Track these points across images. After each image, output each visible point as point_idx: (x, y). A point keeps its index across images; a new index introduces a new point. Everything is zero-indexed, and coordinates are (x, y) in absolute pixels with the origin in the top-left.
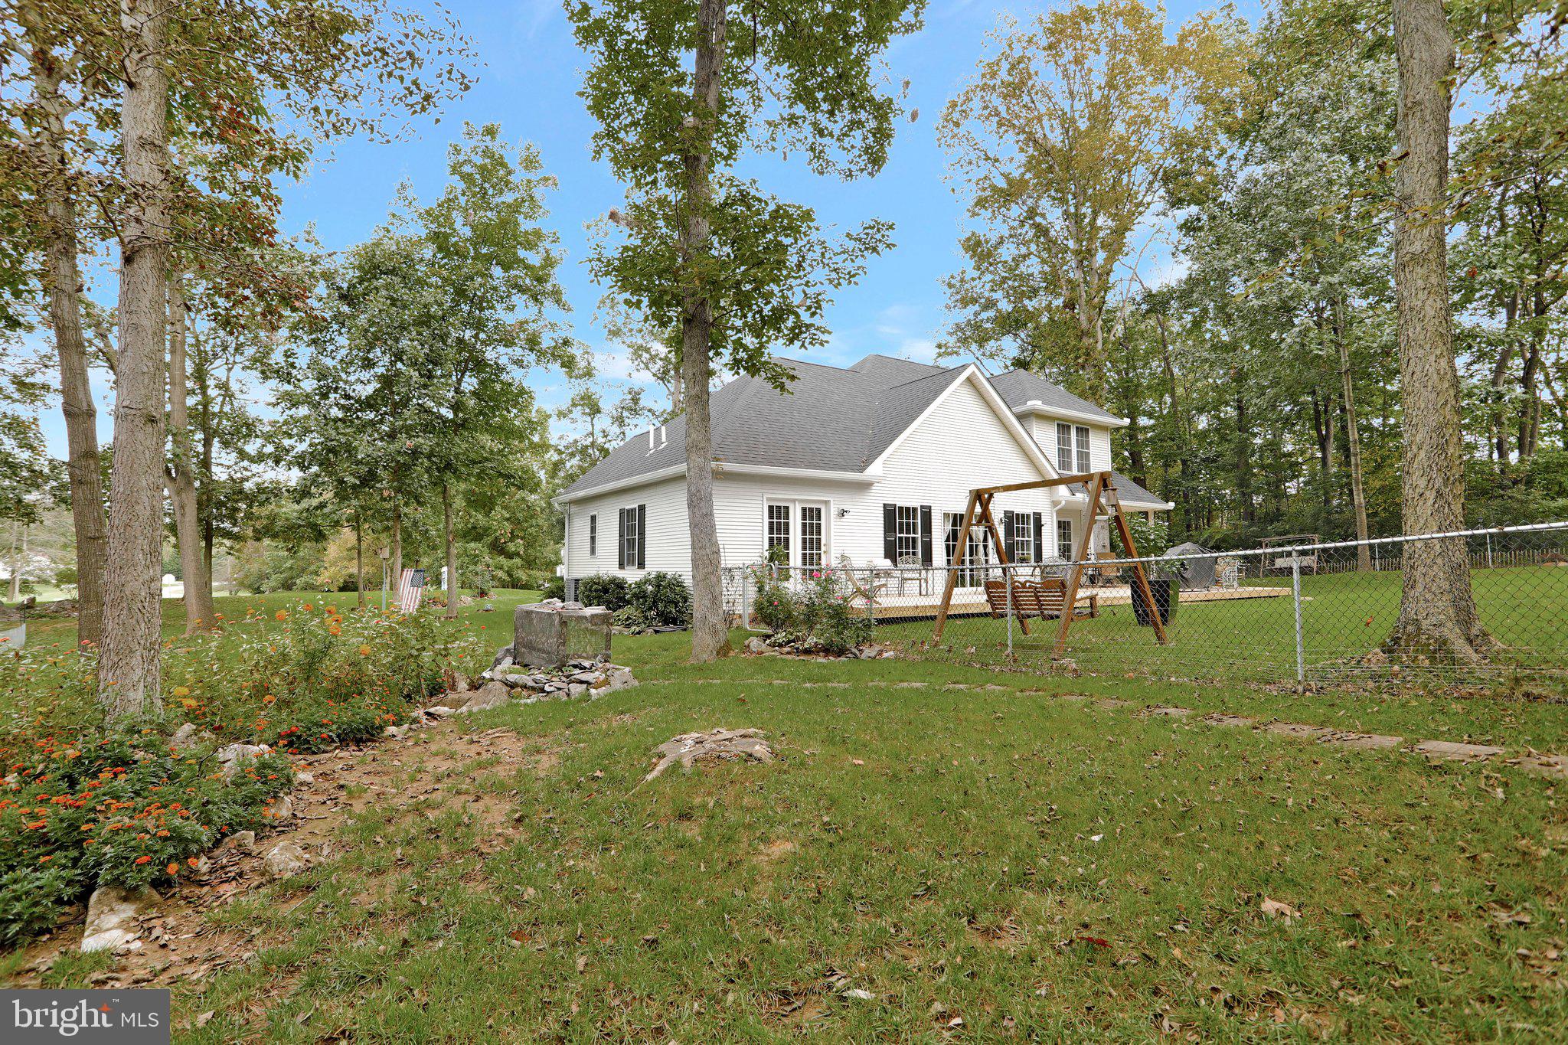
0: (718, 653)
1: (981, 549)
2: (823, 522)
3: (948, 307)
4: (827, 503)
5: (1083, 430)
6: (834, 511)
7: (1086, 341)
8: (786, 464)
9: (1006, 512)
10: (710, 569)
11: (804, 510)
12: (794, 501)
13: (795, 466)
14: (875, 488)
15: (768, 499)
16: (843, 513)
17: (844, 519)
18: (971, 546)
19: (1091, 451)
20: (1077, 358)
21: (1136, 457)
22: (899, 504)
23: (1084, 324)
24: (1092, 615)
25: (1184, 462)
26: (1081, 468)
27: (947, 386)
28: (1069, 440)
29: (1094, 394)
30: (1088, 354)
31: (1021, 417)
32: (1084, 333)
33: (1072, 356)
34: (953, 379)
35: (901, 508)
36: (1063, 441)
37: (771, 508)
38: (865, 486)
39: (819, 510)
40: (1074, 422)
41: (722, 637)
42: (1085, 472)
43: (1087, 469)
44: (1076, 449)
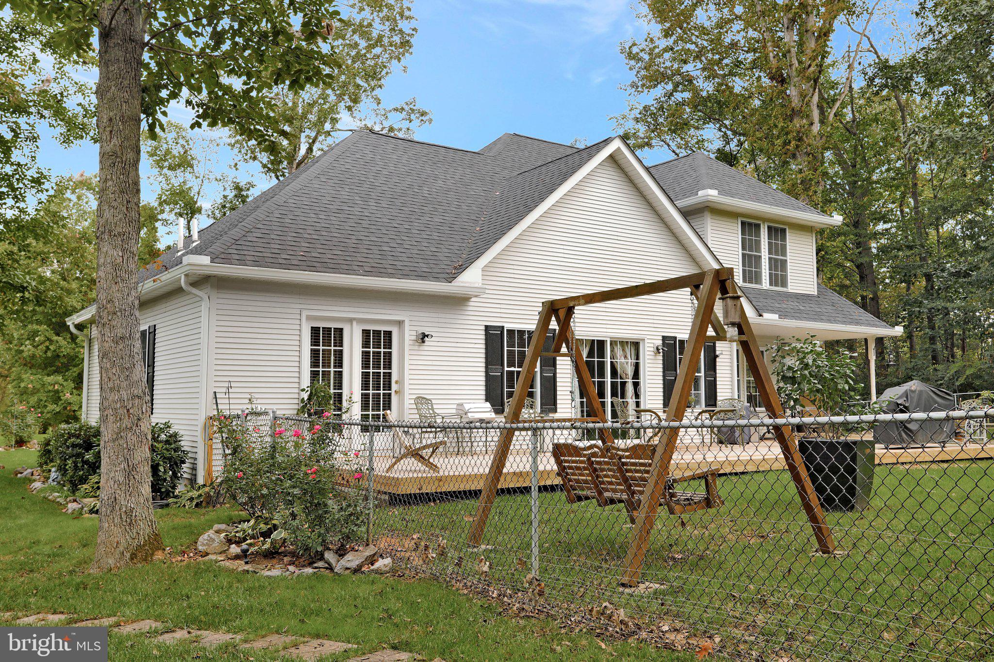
0: (133, 557)
1: (630, 388)
2: (395, 350)
3: (634, 85)
4: (400, 323)
5: (778, 231)
6: (410, 334)
7: (797, 123)
8: (335, 270)
9: (664, 338)
10: (126, 422)
11: (366, 333)
12: (350, 321)
13: (348, 272)
14: (473, 303)
15: (309, 318)
16: (423, 337)
17: (425, 347)
18: (614, 385)
19: (788, 258)
20: (786, 143)
21: (864, 273)
22: (508, 326)
23: (796, 102)
24: (708, 503)
25: (928, 277)
26: (774, 280)
27: (580, 166)
28: (758, 243)
29: (806, 189)
30: (800, 139)
31: (688, 214)
32: (795, 113)
33: (779, 142)
34: (590, 157)
35: (511, 332)
36: (750, 247)
37: (315, 331)
38: (459, 301)
39: (389, 334)
40: (764, 220)
41: (144, 530)
42: (782, 286)
43: (784, 284)
44: (767, 256)
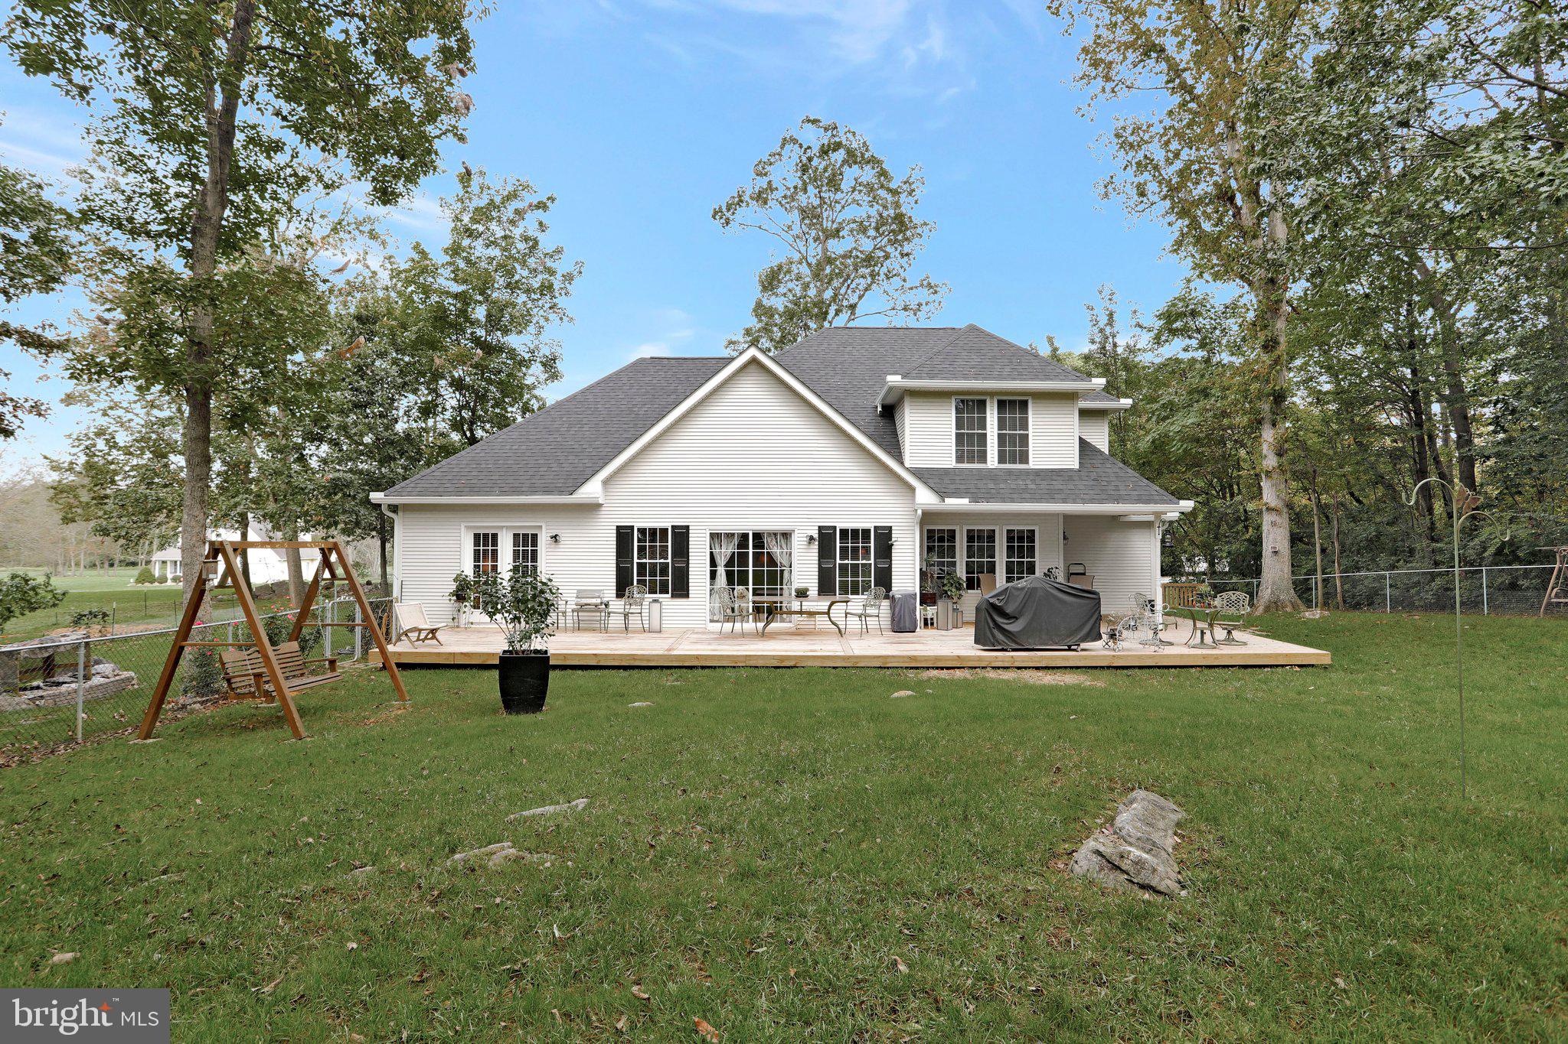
2: (540, 548)
4: (543, 527)
5: (1015, 404)
6: (549, 536)
8: (477, 492)
9: (820, 528)
11: (516, 536)
12: (505, 527)
13: (486, 493)
14: (605, 508)
15: (472, 527)
16: (557, 539)
17: (561, 546)
19: (1031, 432)
22: (636, 525)
26: (1006, 458)
28: (982, 420)
35: (639, 530)
36: (968, 425)
37: (477, 537)
38: (591, 508)
39: (535, 536)
40: (993, 395)
42: (1021, 462)
43: (1024, 459)
44: (996, 431)
